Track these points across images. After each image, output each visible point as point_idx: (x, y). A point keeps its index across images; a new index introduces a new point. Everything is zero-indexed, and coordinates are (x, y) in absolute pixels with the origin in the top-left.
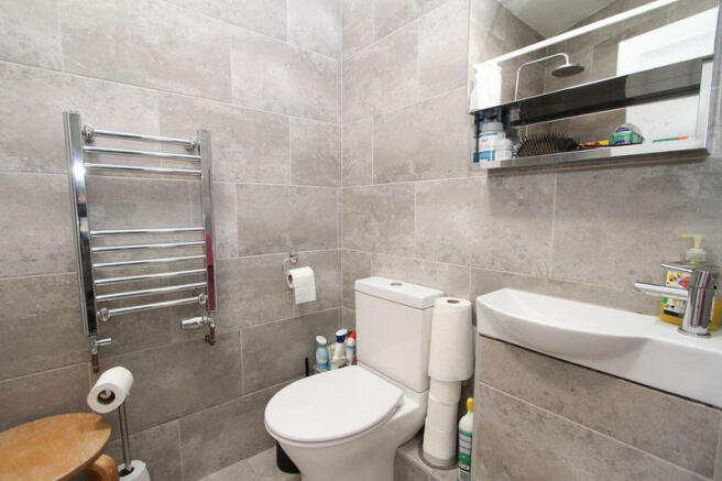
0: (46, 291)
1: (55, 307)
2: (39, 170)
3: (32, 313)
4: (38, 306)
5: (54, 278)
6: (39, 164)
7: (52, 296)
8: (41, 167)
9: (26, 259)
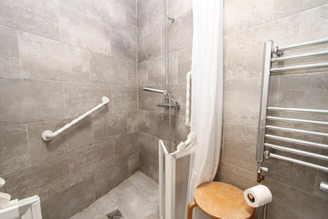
0: (249, 133)
1: (250, 142)
2: (254, 76)
3: (242, 141)
4: (245, 139)
5: (253, 128)
6: (255, 73)
7: (250, 136)
8: (256, 74)
9: (244, 117)
